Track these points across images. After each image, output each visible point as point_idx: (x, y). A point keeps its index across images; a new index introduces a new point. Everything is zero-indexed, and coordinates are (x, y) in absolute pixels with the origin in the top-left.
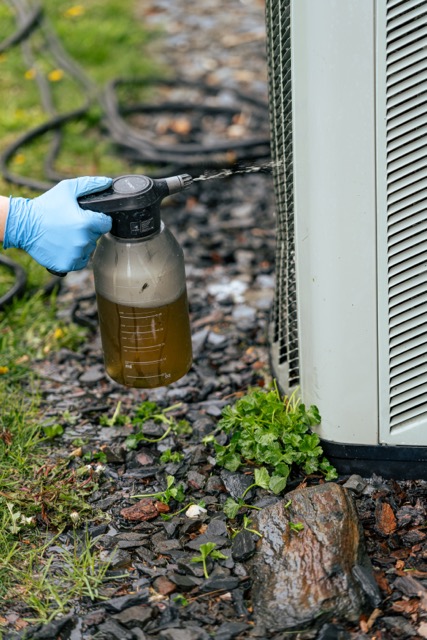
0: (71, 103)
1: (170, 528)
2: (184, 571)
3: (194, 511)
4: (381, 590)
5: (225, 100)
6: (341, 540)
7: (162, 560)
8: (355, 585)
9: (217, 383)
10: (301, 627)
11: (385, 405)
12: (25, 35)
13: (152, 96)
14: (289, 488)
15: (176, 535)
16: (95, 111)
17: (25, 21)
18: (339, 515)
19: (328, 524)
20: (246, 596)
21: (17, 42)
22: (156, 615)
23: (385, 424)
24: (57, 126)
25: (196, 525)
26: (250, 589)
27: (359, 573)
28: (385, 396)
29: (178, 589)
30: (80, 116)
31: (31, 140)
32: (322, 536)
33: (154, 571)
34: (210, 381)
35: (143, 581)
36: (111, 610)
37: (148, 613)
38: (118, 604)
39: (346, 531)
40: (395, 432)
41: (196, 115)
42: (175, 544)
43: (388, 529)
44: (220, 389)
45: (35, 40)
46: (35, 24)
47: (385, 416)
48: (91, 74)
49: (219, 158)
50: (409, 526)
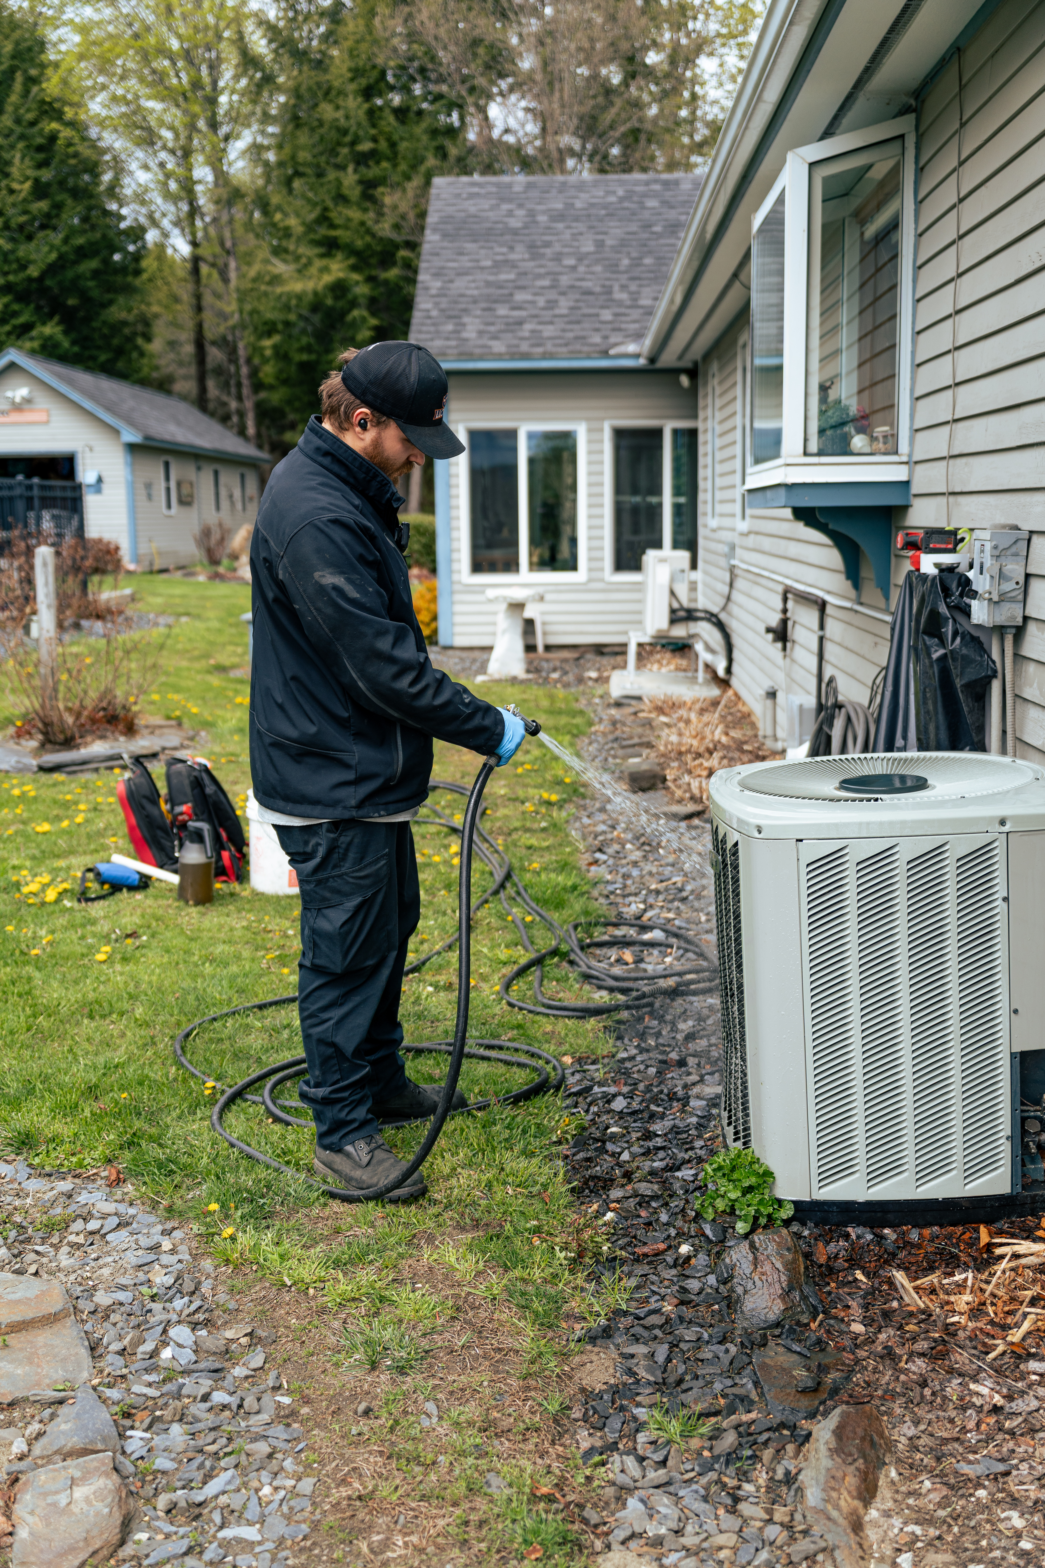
0: (545, 941)
1: (670, 1260)
2: (684, 1290)
3: (684, 1249)
4: (821, 1301)
5: (656, 935)
6: (791, 1267)
7: (666, 1283)
8: (804, 1298)
9: (687, 1157)
10: (770, 1327)
11: (815, 1171)
12: (502, 886)
13: (600, 935)
14: (752, 1231)
15: (675, 1266)
16: (564, 947)
17: (499, 876)
18: (789, 1249)
19: (782, 1256)
20: (729, 1307)
21: (496, 893)
22: (668, 1321)
23: (815, 1185)
24: (538, 962)
25: (688, 1258)
26: (731, 1303)
27: (807, 1290)
28: (815, 1165)
29: (682, 1303)
30: (554, 952)
31: (522, 972)
32: (779, 1265)
33: (663, 1291)
34: (681, 1155)
35: (657, 1297)
36: (639, 1318)
37: (663, 1320)
38: (641, 1313)
39: (794, 1261)
40: (822, 1191)
41: (637, 948)
42: (674, 1272)
43: (822, 1260)
44: (689, 1161)
45: (510, 890)
46: (508, 876)
47: (815, 1179)
48: (555, 916)
49: (663, 983)
50: (836, 1257)
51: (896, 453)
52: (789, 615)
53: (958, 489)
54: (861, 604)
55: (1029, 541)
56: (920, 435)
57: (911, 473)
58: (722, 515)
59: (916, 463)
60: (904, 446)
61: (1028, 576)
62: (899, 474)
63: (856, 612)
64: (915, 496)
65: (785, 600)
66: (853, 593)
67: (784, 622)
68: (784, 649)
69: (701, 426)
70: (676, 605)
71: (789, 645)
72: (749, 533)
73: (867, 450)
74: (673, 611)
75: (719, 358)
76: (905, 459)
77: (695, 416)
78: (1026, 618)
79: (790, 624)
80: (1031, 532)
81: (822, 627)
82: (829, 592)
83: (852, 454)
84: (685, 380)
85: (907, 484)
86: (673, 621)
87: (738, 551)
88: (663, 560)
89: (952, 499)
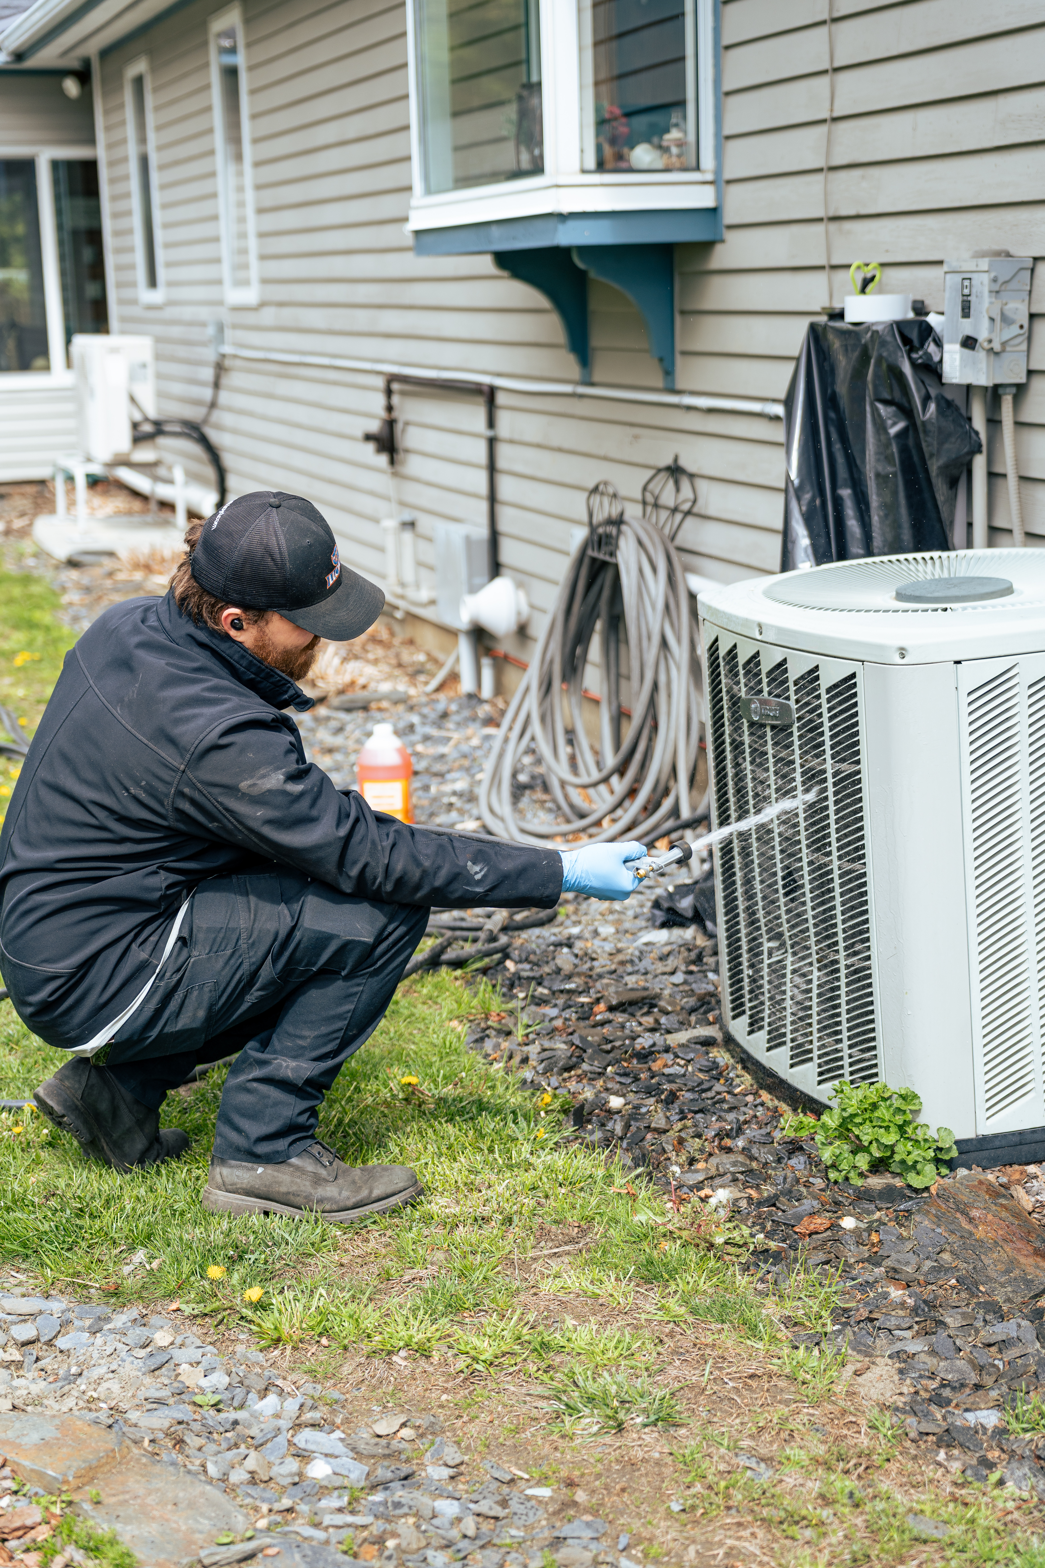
11: (981, 1096)
23: (982, 1114)
47: (982, 1106)
51: (698, 168)
52: (395, 414)
53: (844, 212)
54: (592, 384)
55: (1032, 270)
56: (732, 145)
57: (719, 196)
58: (171, 284)
59: (729, 182)
60: (708, 160)
61: (1032, 316)
62: (704, 198)
63: (582, 396)
64: (730, 227)
65: (389, 392)
66: (574, 370)
67: (390, 424)
68: (392, 462)
69: (101, 154)
70: (138, 417)
71: (400, 456)
72: (263, 304)
73: (660, 165)
74: (135, 426)
75: (152, 53)
76: (709, 177)
77: (91, 140)
78: (1030, 373)
79: (399, 427)
80: (1036, 259)
81: (491, 423)
82: (499, 375)
83: (631, 170)
84: (71, 87)
85: (713, 212)
86: (139, 438)
87: (229, 334)
88: (114, 350)
89: (833, 226)
